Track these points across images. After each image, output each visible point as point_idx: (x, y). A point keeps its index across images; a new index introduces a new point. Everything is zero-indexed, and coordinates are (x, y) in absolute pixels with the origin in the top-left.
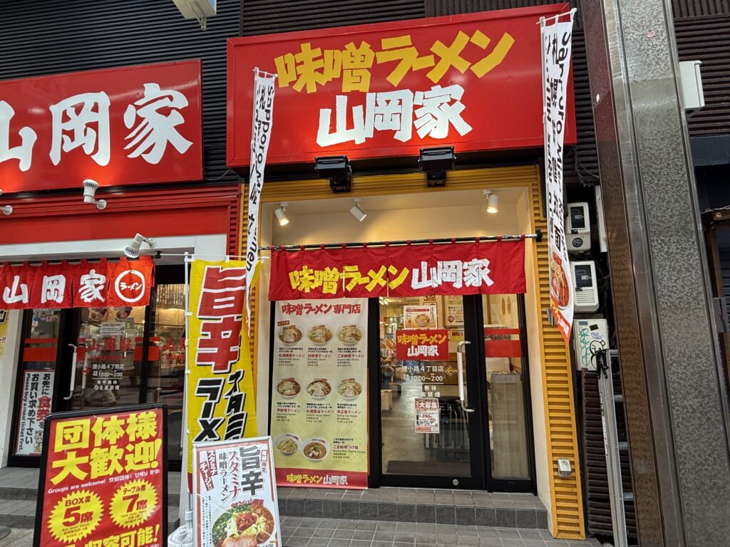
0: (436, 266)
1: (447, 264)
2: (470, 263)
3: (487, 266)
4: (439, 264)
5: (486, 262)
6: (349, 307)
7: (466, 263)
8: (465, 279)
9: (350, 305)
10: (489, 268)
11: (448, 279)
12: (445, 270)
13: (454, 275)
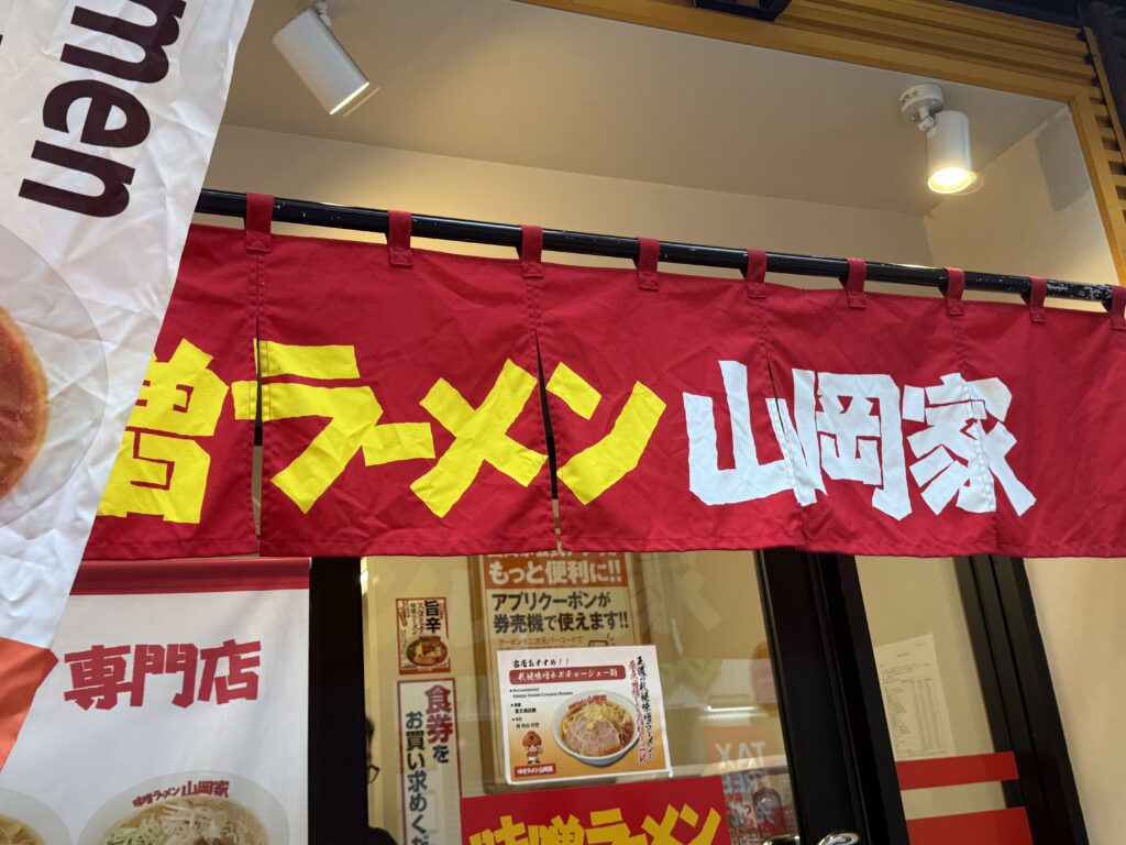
0: (788, 392)
1: (834, 384)
2: (934, 392)
3: (1001, 414)
4: (802, 379)
5: (996, 396)
6: (181, 658)
7: (914, 394)
8: (920, 472)
9: (190, 650)
10: (1010, 424)
11: (846, 469)
12: (828, 420)
13: (869, 448)
